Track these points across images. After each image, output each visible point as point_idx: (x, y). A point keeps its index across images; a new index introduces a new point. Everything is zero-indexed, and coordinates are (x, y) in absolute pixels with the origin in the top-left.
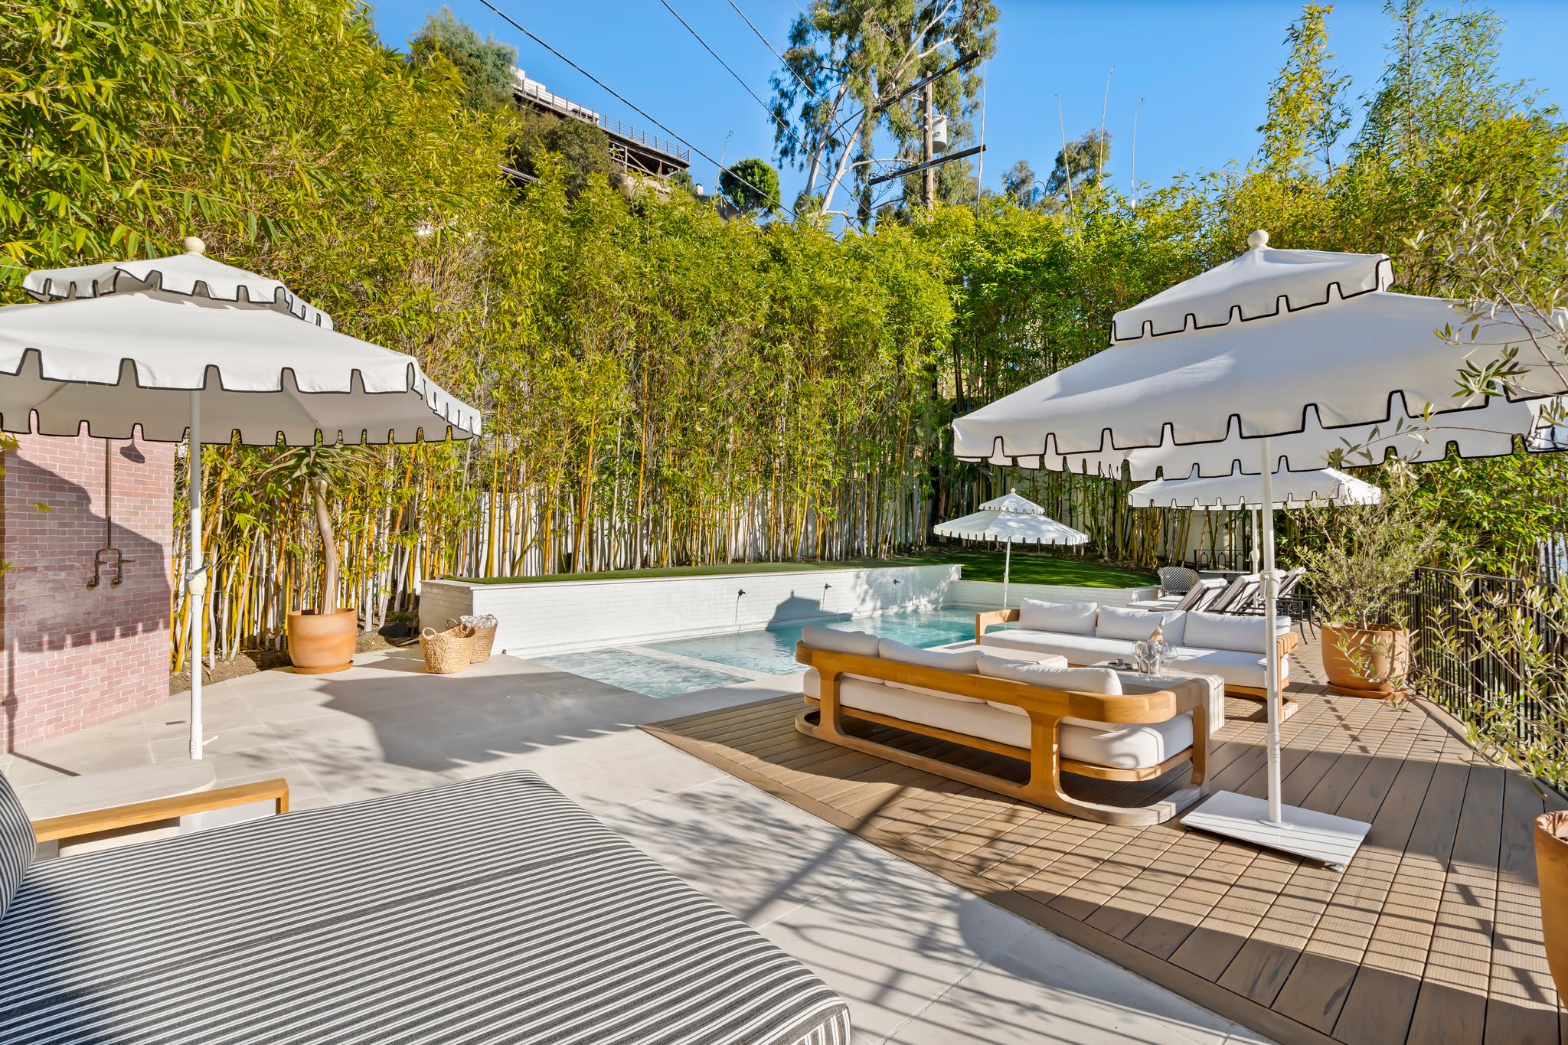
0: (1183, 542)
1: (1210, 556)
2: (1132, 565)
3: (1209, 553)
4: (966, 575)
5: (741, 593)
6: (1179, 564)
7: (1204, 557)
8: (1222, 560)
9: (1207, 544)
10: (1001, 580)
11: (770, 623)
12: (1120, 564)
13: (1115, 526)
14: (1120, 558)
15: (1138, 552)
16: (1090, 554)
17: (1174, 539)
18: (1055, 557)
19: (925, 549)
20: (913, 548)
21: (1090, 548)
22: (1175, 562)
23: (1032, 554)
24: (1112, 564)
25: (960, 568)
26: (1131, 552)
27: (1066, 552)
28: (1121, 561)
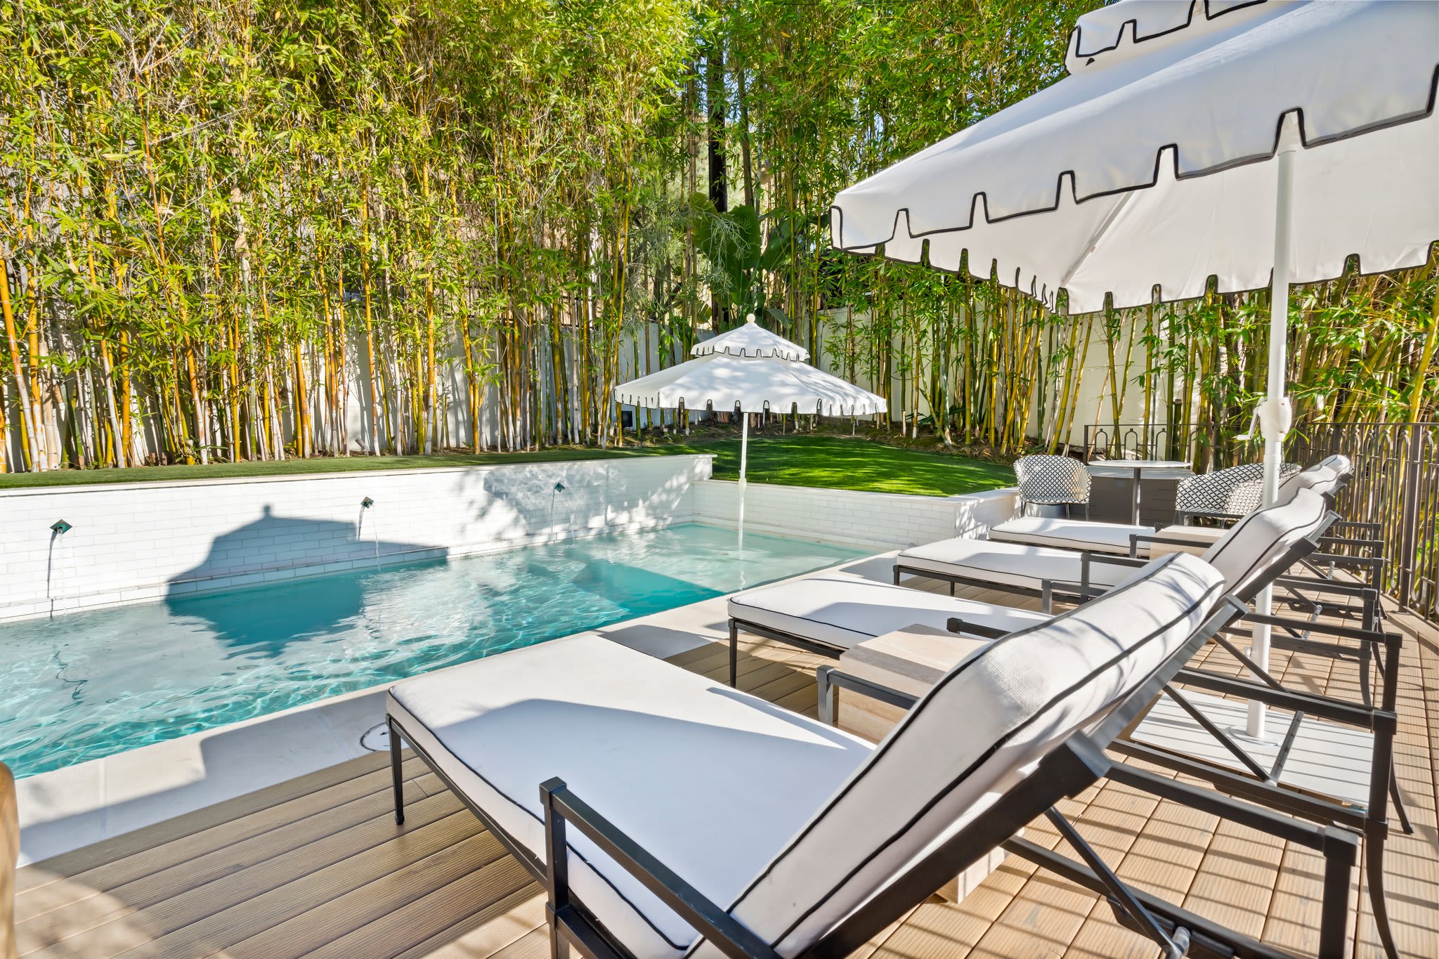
0: (1068, 413)
1: (1110, 435)
2: (986, 452)
3: (1110, 431)
4: (717, 471)
5: (61, 527)
6: (1059, 451)
7: (1101, 437)
8: (1131, 442)
9: (1106, 416)
11: (174, 583)
12: (967, 450)
13: (963, 390)
14: (967, 442)
15: (996, 432)
16: (926, 436)
17: (1054, 409)
18: (876, 441)
19: (687, 432)
20: (666, 430)
21: (926, 427)
22: (1054, 446)
23: (844, 437)
24: (955, 451)
25: (714, 459)
26: (987, 431)
27: (893, 433)
28: (970, 446)
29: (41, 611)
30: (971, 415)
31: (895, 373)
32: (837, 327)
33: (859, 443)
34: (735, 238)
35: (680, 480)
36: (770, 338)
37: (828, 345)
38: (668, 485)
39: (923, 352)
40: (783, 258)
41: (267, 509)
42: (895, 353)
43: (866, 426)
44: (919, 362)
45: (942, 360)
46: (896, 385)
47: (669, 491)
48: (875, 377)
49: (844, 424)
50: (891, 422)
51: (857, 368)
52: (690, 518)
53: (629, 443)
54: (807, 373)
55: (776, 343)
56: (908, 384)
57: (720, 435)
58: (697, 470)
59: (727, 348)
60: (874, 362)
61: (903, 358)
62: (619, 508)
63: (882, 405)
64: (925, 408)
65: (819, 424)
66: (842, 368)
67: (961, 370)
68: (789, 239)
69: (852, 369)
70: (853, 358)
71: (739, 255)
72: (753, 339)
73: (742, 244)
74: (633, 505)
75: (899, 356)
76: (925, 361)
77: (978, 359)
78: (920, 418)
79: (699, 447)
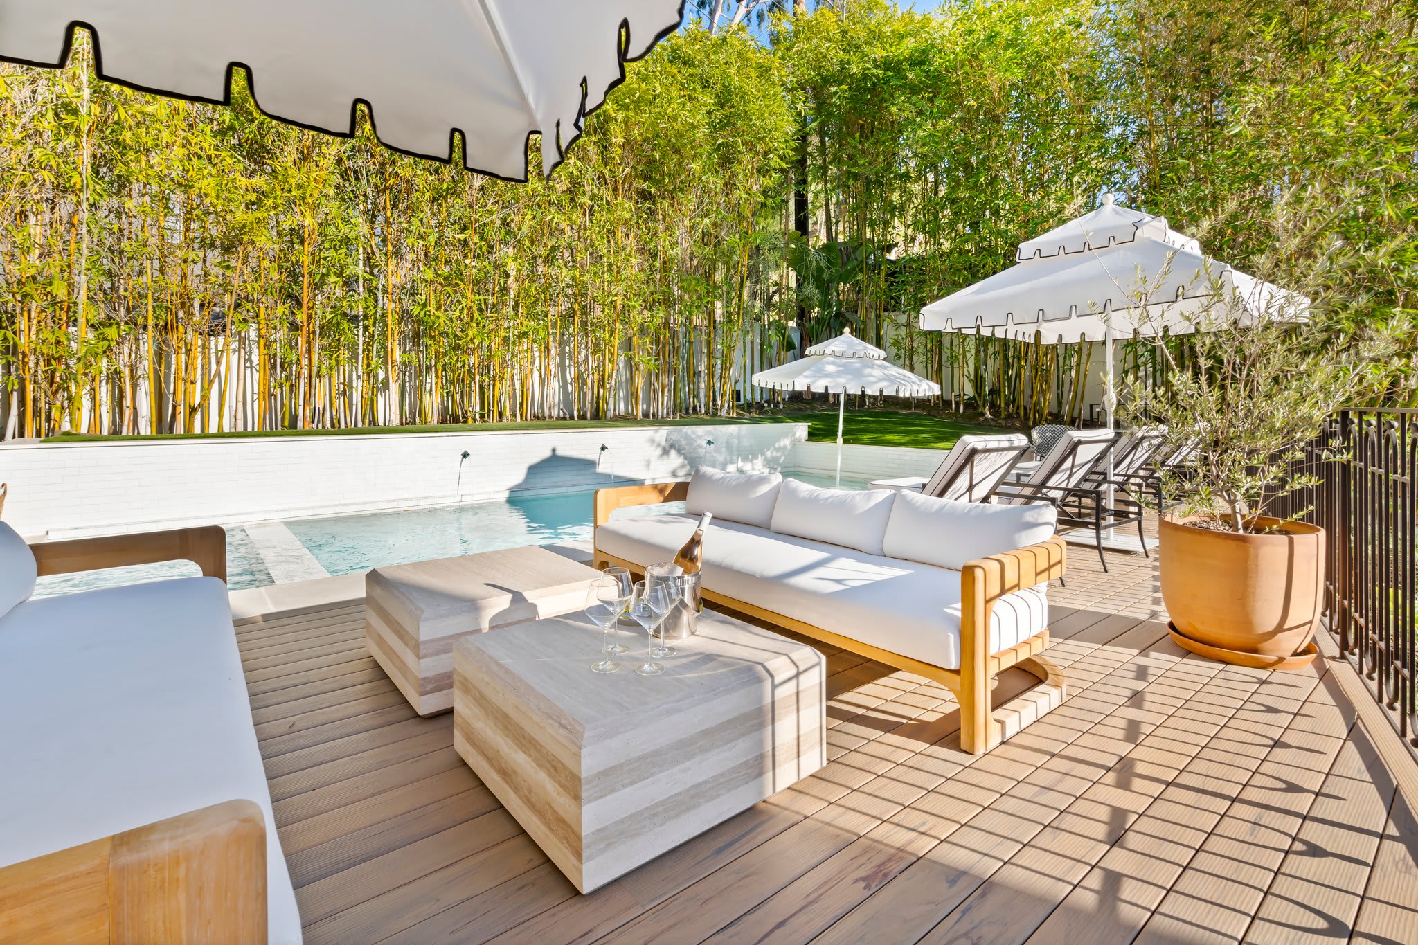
0: (1079, 395)
2: (1018, 424)
4: (813, 435)
5: (465, 455)
10: (834, 440)
11: (512, 490)
12: (1003, 422)
13: (999, 378)
14: (1003, 416)
15: (1025, 408)
16: (970, 411)
17: (1070, 391)
18: (930, 415)
19: (781, 406)
20: (766, 405)
21: (972, 404)
22: (1069, 420)
23: (905, 412)
24: (993, 423)
25: (809, 427)
26: (1018, 408)
27: (944, 409)
28: (1005, 419)
29: (453, 501)
30: (1006, 396)
31: (946, 364)
32: (898, 326)
33: (918, 416)
34: (823, 264)
35: (786, 442)
36: (860, 344)
37: (892, 341)
38: (777, 445)
39: (967, 349)
40: (856, 275)
41: (554, 450)
42: (945, 350)
43: (922, 403)
44: (964, 357)
45: (982, 354)
46: (946, 372)
47: (778, 450)
48: (929, 366)
49: (907, 403)
50: (943, 401)
51: (915, 358)
52: (792, 469)
53: (740, 414)
54: (886, 368)
55: (866, 348)
56: (956, 371)
57: (806, 409)
58: (797, 435)
59: (833, 351)
60: (929, 355)
61: (951, 354)
62: (745, 459)
63: (936, 389)
64: (969, 390)
65: (884, 401)
66: (903, 359)
67: (997, 362)
68: (862, 261)
69: (911, 359)
70: (912, 352)
71: (826, 276)
72: (850, 345)
73: (829, 268)
74: (755, 457)
75: (948, 352)
76: (968, 355)
77: (1011, 354)
78: (966, 397)
79: (796, 417)
